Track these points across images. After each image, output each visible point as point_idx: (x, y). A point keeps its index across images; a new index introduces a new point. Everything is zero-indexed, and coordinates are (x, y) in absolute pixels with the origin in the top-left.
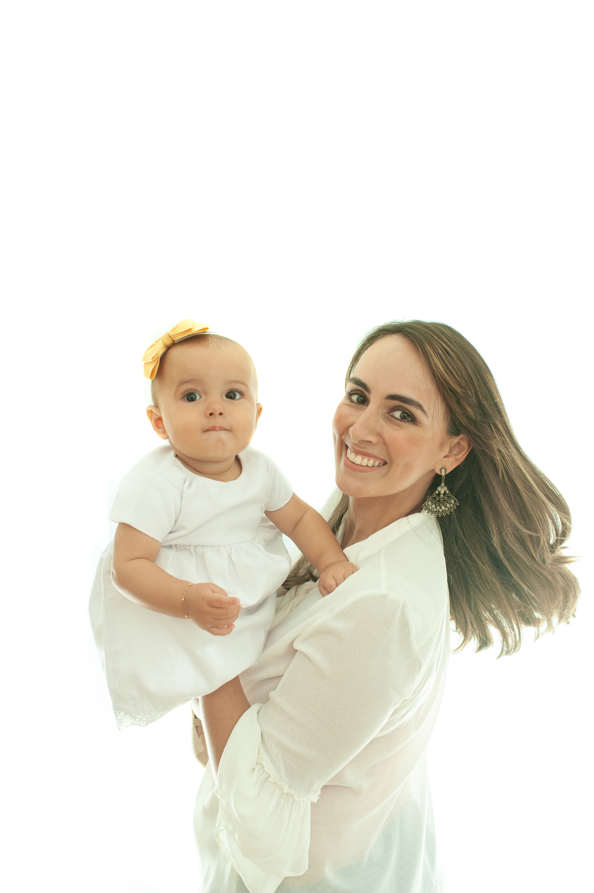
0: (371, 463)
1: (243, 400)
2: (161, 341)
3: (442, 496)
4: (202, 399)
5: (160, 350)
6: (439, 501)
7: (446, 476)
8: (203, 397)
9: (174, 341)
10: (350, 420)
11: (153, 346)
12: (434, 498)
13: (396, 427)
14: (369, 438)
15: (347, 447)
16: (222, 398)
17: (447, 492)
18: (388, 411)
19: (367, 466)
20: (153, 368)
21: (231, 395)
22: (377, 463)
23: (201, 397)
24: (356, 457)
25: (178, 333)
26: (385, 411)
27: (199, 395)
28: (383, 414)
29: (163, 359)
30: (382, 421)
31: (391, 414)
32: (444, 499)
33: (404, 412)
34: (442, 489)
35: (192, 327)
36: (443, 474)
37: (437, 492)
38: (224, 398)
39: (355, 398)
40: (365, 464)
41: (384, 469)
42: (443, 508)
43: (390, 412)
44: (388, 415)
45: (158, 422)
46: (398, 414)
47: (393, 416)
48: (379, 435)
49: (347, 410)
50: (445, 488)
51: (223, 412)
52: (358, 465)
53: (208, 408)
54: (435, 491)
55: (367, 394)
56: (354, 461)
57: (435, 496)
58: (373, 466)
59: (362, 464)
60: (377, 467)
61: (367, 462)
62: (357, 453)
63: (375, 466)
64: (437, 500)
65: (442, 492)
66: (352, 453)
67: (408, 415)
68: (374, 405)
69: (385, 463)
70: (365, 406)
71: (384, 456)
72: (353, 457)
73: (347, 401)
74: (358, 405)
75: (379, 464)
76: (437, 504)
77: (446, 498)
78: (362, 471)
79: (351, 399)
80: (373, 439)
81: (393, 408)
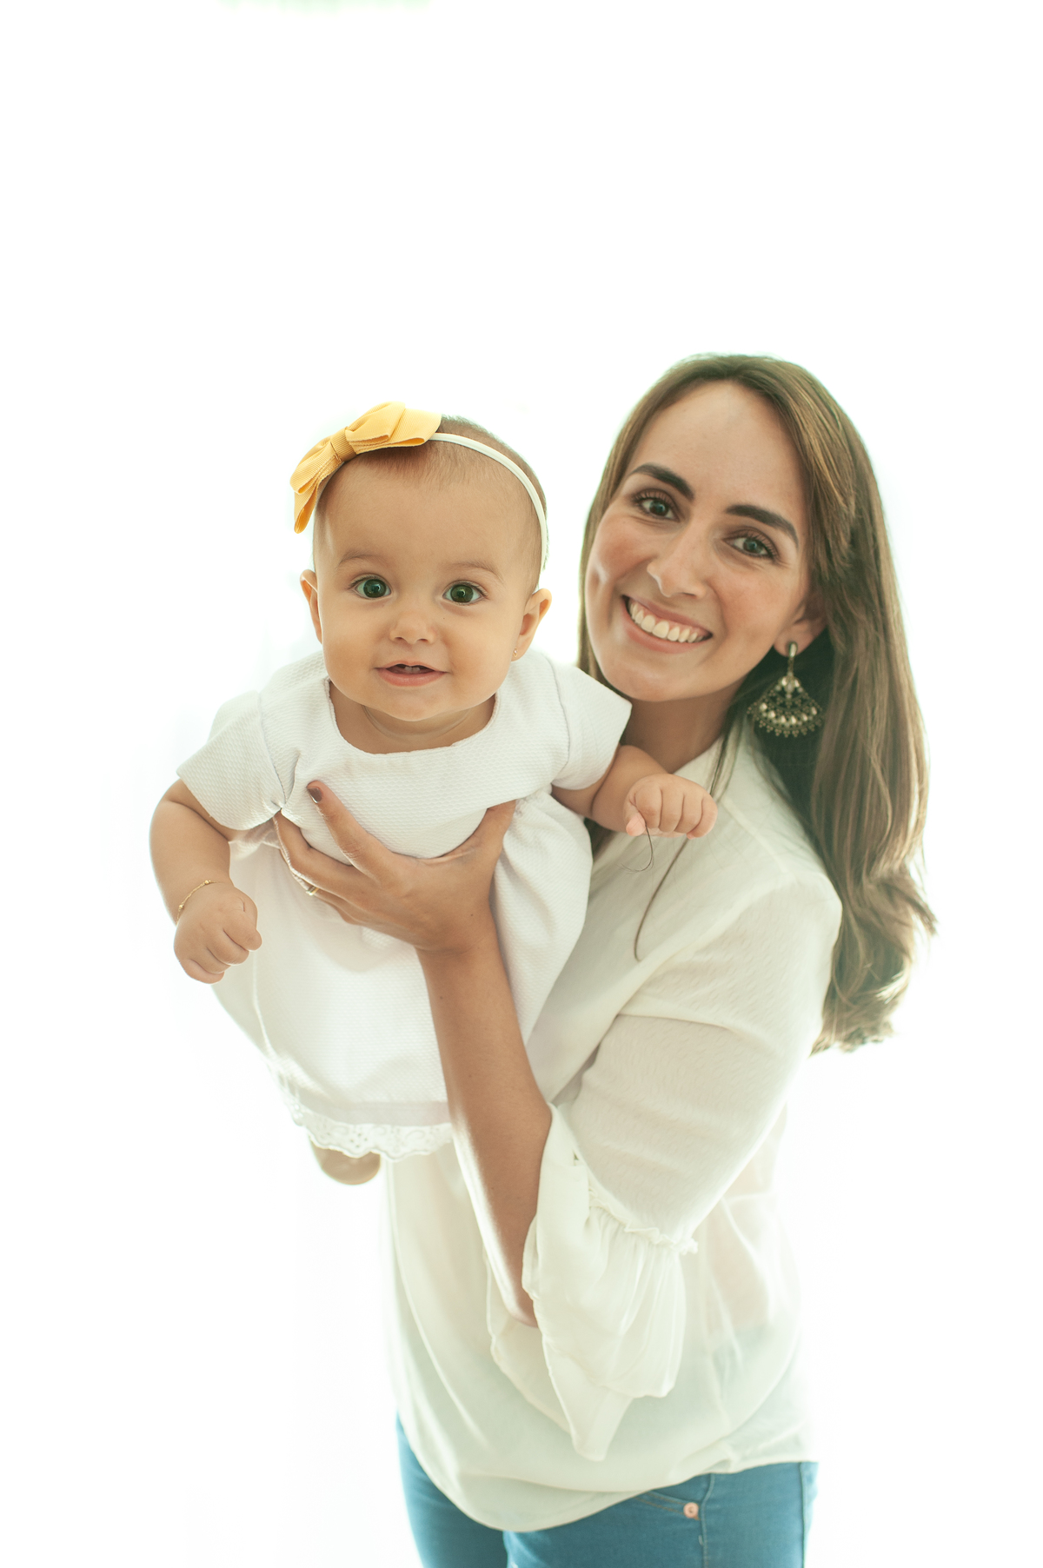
0: (684, 635)
3: (790, 697)
6: (783, 705)
7: (797, 657)
9: (354, 453)
10: (644, 550)
13: (741, 568)
14: (693, 591)
16: (436, 600)
17: (801, 690)
18: (725, 537)
19: (677, 641)
22: (694, 636)
24: (657, 623)
26: (718, 535)
28: (716, 543)
30: (714, 557)
31: (732, 542)
32: (793, 703)
33: (749, 539)
34: (789, 683)
36: (793, 654)
37: (778, 688)
40: (674, 639)
41: (708, 646)
42: (794, 720)
43: (729, 538)
44: (724, 544)
46: (740, 543)
47: (735, 547)
48: (709, 583)
50: (797, 684)
52: (659, 639)
54: (774, 686)
55: (680, 499)
56: (649, 631)
57: (774, 695)
58: (687, 641)
59: (669, 638)
60: (694, 642)
61: (677, 633)
62: (660, 616)
63: (690, 641)
64: (778, 703)
65: (790, 689)
66: (645, 615)
67: (761, 545)
68: (702, 523)
69: (708, 636)
70: (673, 523)
71: (711, 624)
72: (648, 622)
73: (634, 511)
74: (658, 521)
75: (698, 637)
76: (778, 710)
77: (798, 702)
78: (666, 651)
79: (641, 507)
80: (698, 590)
81: (735, 532)
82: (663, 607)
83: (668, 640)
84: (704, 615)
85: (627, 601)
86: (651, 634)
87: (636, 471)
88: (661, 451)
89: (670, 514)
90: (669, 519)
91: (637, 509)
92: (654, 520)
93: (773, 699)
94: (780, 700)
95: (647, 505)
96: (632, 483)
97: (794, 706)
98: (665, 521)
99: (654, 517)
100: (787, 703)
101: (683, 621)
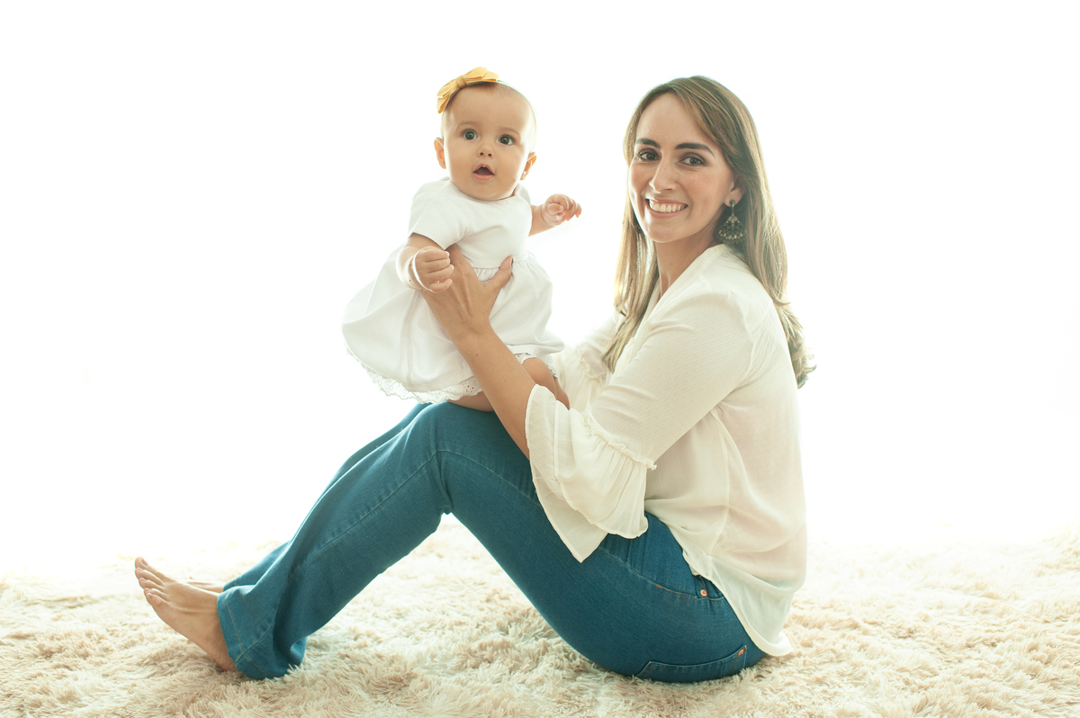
0: (674, 208)
1: (514, 146)
2: (455, 81)
3: (733, 225)
4: (478, 139)
5: (452, 90)
6: (730, 230)
7: (735, 207)
8: (480, 138)
9: (466, 84)
10: (646, 176)
12: (726, 227)
14: (669, 187)
15: (648, 201)
16: (495, 141)
17: (738, 222)
18: (679, 160)
19: (672, 211)
20: (443, 103)
21: (505, 139)
22: (679, 207)
23: (478, 137)
24: (660, 206)
25: (470, 79)
26: (676, 161)
27: (477, 134)
28: (676, 164)
29: (453, 97)
30: (676, 170)
31: (683, 162)
32: (735, 228)
33: (692, 158)
34: (732, 219)
35: (483, 76)
36: (733, 206)
37: (728, 222)
38: (497, 141)
39: (644, 156)
40: (669, 211)
41: (686, 212)
42: (736, 237)
43: (681, 159)
44: (680, 163)
45: (440, 153)
46: (688, 161)
47: (686, 164)
48: (677, 182)
49: (642, 169)
50: (736, 219)
51: (492, 153)
52: (663, 212)
53: (481, 148)
54: (725, 221)
55: (657, 150)
56: (657, 210)
57: (726, 225)
60: (680, 210)
61: (671, 208)
62: (661, 202)
63: (678, 210)
64: (728, 229)
65: (733, 221)
67: (698, 160)
68: (667, 155)
69: (686, 206)
70: (656, 161)
71: (685, 201)
72: (656, 207)
73: (639, 161)
74: (651, 162)
75: (681, 207)
76: (728, 232)
77: (738, 228)
78: (669, 217)
79: (643, 158)
80: (672, 186)
81: (683, 156)
82: (660, 199)
83: (667, 212)
84: (680, 197)
86: (659, 212)
87: (637, 141)
89: (654, 158)
90: (654, 160)
91: (641, 159)
97: (736, 230)
98: (653, 162)
99: (649, 161)
100: (732, 229)
101: (671, 203)
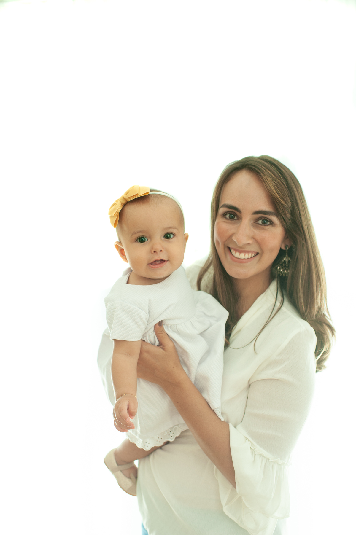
0: (250, 255)
2: (119, 201)
3: (287, 263)
4: (148, 241)
6: (285, 266)
8: (149, 240)
9: (127, 201)
10: (231, 232)
11: (114, 204)
14: (247, 241)
16: (161, 239)
18: (254, 221)
19: (248, 258)
20: (115, 220)
21: (167, 236)
22: (253, 255)
23: (148, 239)
24: (240, 254)
25: (129, 197)
26: (252, 222)
27: (146, 238)
28: (252, 224)
29: (121, 214)
30: (253, 229)
33: (264, 220)
34: (286, 259)
35: (138, 193)
36: (287, 249)
37: (283, 261)
38: (163, 238)
40: (247, 258)
41: (257, 258)
43: (256, 221)
44: (255, 224)
45: (122, 252)
46: (260, 222)
47: (258, 224)
48: (253, 238)
49: (226, 226)
51: (162, 250)
52: (242, 259)
53: (152, 248)
54: (282, 260)
55: (238, 213)
56: (238, 257)
57: (282, 263)
58: (251, 257)
59: (245, 258)
60: (254, 257)
61: (247, 256)
62: (240, 252)
63: (252, 257)
64: (283, 266)
66: (236, 253)
67: (267, 221)
68: (247, 220)
69: (257, 254)
70: (237, 221)
71: (257, 250)
72: (237, 255)
73: (224, 220)
74: (232, 221)
75: (254, 255)
76: (283, 268)
78: (246, 262)
79: (226, 218)
80: (250, 242)
81: (257, 219)
82: (240, 249)
83: (245, 259)
84: (255, 248)
85: (229, 249)
86: (239, 258)
87: (221, 207)
88: (228, 199)
89: (236, 218)
90: (235, 220)
91: (225, 218)
92: (231, 221)
93: (282, 265)
94: (284, 265)
95: (228, 216)
96: (222, 210)
97: (289, 266)
98: (235, 221)
99: (230, 220)
100: (286, 266)
101: (248, 252)
